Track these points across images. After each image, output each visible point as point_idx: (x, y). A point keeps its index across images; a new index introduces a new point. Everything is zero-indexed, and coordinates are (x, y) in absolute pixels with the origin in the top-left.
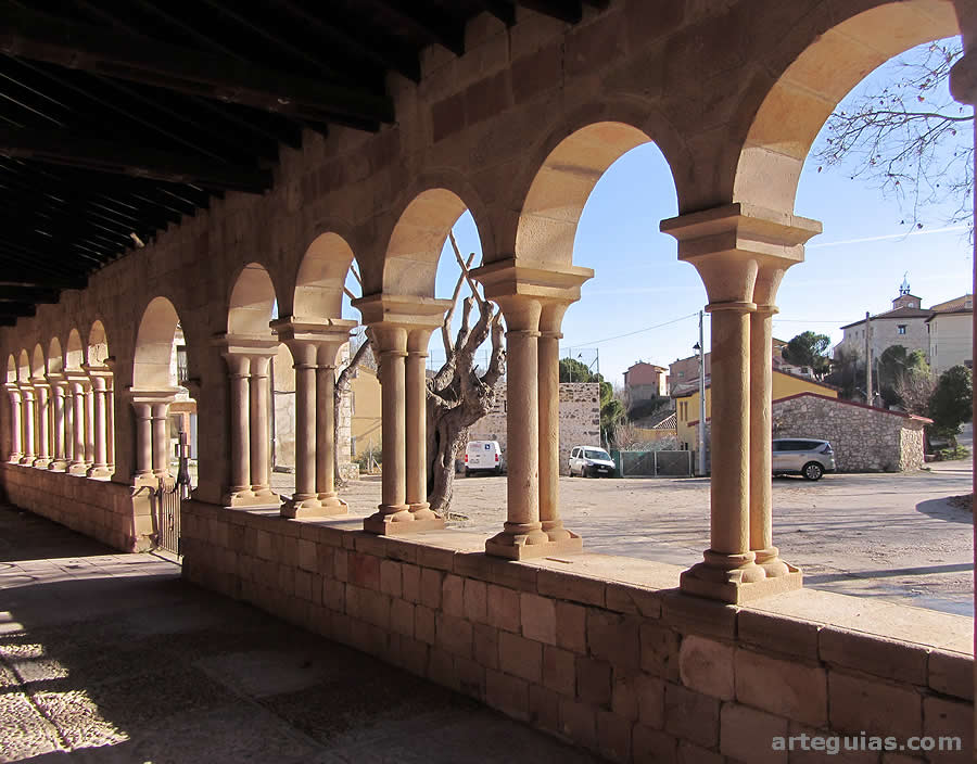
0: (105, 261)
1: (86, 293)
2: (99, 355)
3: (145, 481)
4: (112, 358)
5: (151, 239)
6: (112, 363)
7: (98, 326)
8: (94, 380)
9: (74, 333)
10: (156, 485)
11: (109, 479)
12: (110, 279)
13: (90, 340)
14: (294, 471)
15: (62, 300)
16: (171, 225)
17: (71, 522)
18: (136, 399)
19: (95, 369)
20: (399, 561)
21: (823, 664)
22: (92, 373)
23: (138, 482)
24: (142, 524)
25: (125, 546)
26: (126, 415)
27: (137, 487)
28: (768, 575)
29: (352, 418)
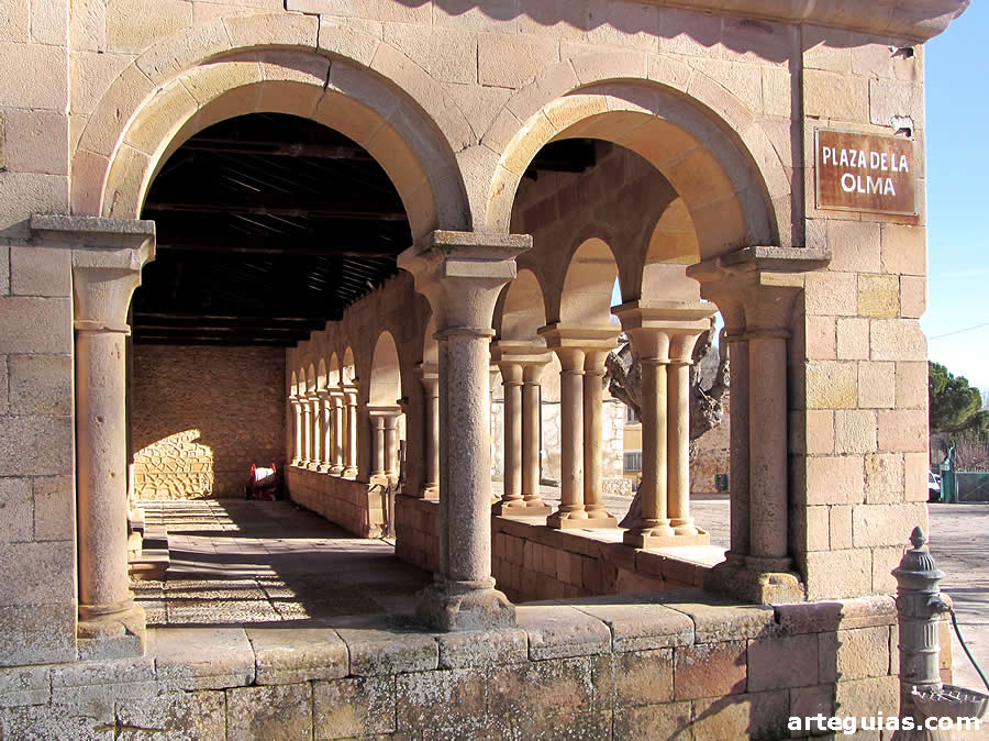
0: (354, 299)
1: (342, 323)
2: (349, 375)
3: (378, 480)
4: (357, 378)
5: (381, 286)
6: (357, 382)
7: (349, 350)
8: (347, 396)
9: (334, 355)
10: (386, 485)
11: (354, 478)
12: (358, 313)
13: (345, 363)
14: (560, 485)
15: (327, 328)
16: (393, 276)
17: (330, 514)
18: (372, 413)
19: (348, 387)
20: (505, 533)
21: (664, 579)
22: (346, 390)
23: (373, 481)
24: (375, 514)
25: (362, 533)
26: (365, 424)
27: (372, 485)
28: (676, 534)
29: (625, 430)
